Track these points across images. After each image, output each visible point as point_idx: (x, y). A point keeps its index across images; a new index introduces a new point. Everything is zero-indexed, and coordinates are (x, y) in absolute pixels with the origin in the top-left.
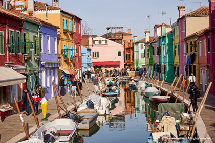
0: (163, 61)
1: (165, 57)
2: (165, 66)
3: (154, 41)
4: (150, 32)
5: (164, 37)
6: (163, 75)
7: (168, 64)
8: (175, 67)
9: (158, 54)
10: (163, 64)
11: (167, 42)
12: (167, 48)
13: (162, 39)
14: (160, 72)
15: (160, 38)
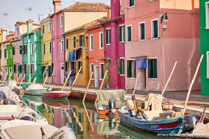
0: (29, 61)
1: (32, 55)
2: (32, 66)
3: (15, 40)
4: (6, 31)
5: (31, 34)
6: (30, 75)
7: (35, 63)
8: (45, 67)
9: (21, 53)
10: (29, 63)
11: (35, 40)
12: (35, 45)
13: (28, 36)
14: (25, 73)
15: (25, 36)
